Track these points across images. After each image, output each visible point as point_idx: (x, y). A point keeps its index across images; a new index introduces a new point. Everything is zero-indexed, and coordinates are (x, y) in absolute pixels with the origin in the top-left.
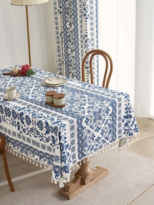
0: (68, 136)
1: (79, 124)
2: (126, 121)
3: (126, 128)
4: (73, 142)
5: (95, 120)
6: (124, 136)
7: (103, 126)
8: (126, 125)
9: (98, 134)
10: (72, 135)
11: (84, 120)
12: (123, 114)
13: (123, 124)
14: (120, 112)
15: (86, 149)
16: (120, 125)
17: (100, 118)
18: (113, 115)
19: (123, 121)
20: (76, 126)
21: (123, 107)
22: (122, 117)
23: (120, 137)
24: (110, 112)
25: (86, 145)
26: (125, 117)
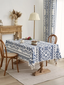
0: (35, 52)
1: (40, 49)
2: (57, 53)
3: (57, 56)
4: (37, 55)
5: (45, 50)
6: (56, 58)
7: (48, 52)
8: (57, 55)
9: (46, 55)
10: (37, 52)
11: (41, 48)
12: (56, 51)
13: (56, 54)
14: (55, 50)
15: (42, 58)
16: (54, 54)
17: (47, 50)
18: (52, 50)
20: (38, 50)
21: (56, 49)
23: (54, 58)
24: (51, 49)
25: (41, 57)
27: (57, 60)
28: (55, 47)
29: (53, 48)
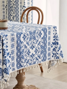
0: (9, 45)
1: (19, 38)
2: (54, 46)
3: (54, 52)
4: (13, 52)
5: (31, 39)
6: (53, 59)
7: (36, 45)
8: (54, 50)
9: (32, 51)
10: (13, 46)
11: (22, 36)
12: (52, 41)
13: (52, 49)
14: (49, 38)
15: (23, 61)
16: (49, 49)
17: (34, 38)
19: (52, 47)
20: (16, 39)
21: (52, 36)
22: (51, 43)
23: (49, 59)
24: (42, 36)
25: (23, 58)
26: (53, 43)
27: (56, 62)
28: (49, 33)
29: (45, 33)
